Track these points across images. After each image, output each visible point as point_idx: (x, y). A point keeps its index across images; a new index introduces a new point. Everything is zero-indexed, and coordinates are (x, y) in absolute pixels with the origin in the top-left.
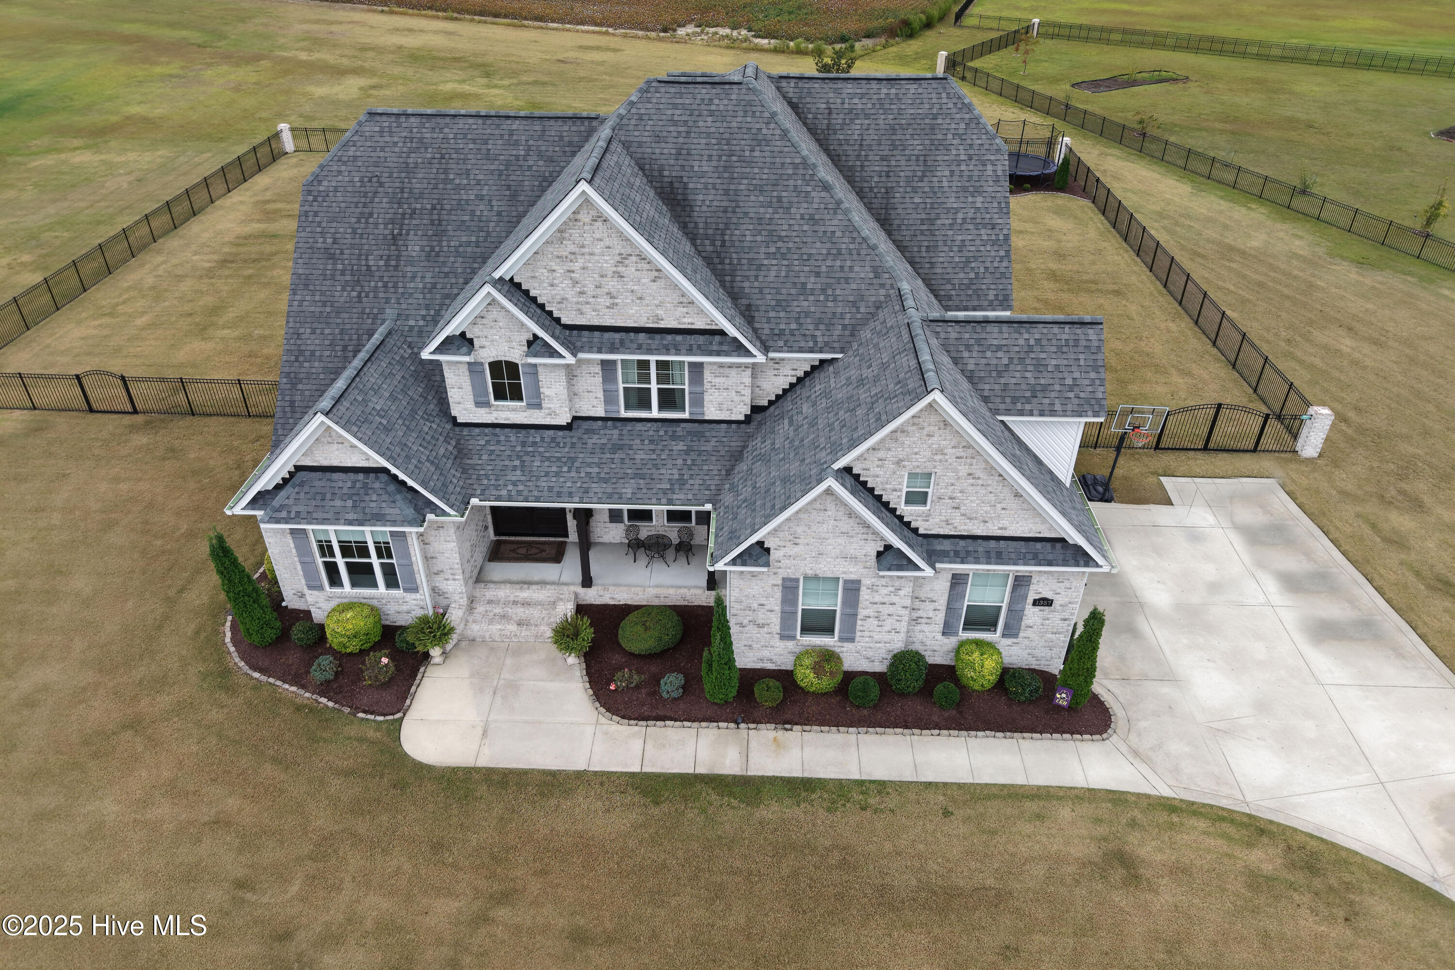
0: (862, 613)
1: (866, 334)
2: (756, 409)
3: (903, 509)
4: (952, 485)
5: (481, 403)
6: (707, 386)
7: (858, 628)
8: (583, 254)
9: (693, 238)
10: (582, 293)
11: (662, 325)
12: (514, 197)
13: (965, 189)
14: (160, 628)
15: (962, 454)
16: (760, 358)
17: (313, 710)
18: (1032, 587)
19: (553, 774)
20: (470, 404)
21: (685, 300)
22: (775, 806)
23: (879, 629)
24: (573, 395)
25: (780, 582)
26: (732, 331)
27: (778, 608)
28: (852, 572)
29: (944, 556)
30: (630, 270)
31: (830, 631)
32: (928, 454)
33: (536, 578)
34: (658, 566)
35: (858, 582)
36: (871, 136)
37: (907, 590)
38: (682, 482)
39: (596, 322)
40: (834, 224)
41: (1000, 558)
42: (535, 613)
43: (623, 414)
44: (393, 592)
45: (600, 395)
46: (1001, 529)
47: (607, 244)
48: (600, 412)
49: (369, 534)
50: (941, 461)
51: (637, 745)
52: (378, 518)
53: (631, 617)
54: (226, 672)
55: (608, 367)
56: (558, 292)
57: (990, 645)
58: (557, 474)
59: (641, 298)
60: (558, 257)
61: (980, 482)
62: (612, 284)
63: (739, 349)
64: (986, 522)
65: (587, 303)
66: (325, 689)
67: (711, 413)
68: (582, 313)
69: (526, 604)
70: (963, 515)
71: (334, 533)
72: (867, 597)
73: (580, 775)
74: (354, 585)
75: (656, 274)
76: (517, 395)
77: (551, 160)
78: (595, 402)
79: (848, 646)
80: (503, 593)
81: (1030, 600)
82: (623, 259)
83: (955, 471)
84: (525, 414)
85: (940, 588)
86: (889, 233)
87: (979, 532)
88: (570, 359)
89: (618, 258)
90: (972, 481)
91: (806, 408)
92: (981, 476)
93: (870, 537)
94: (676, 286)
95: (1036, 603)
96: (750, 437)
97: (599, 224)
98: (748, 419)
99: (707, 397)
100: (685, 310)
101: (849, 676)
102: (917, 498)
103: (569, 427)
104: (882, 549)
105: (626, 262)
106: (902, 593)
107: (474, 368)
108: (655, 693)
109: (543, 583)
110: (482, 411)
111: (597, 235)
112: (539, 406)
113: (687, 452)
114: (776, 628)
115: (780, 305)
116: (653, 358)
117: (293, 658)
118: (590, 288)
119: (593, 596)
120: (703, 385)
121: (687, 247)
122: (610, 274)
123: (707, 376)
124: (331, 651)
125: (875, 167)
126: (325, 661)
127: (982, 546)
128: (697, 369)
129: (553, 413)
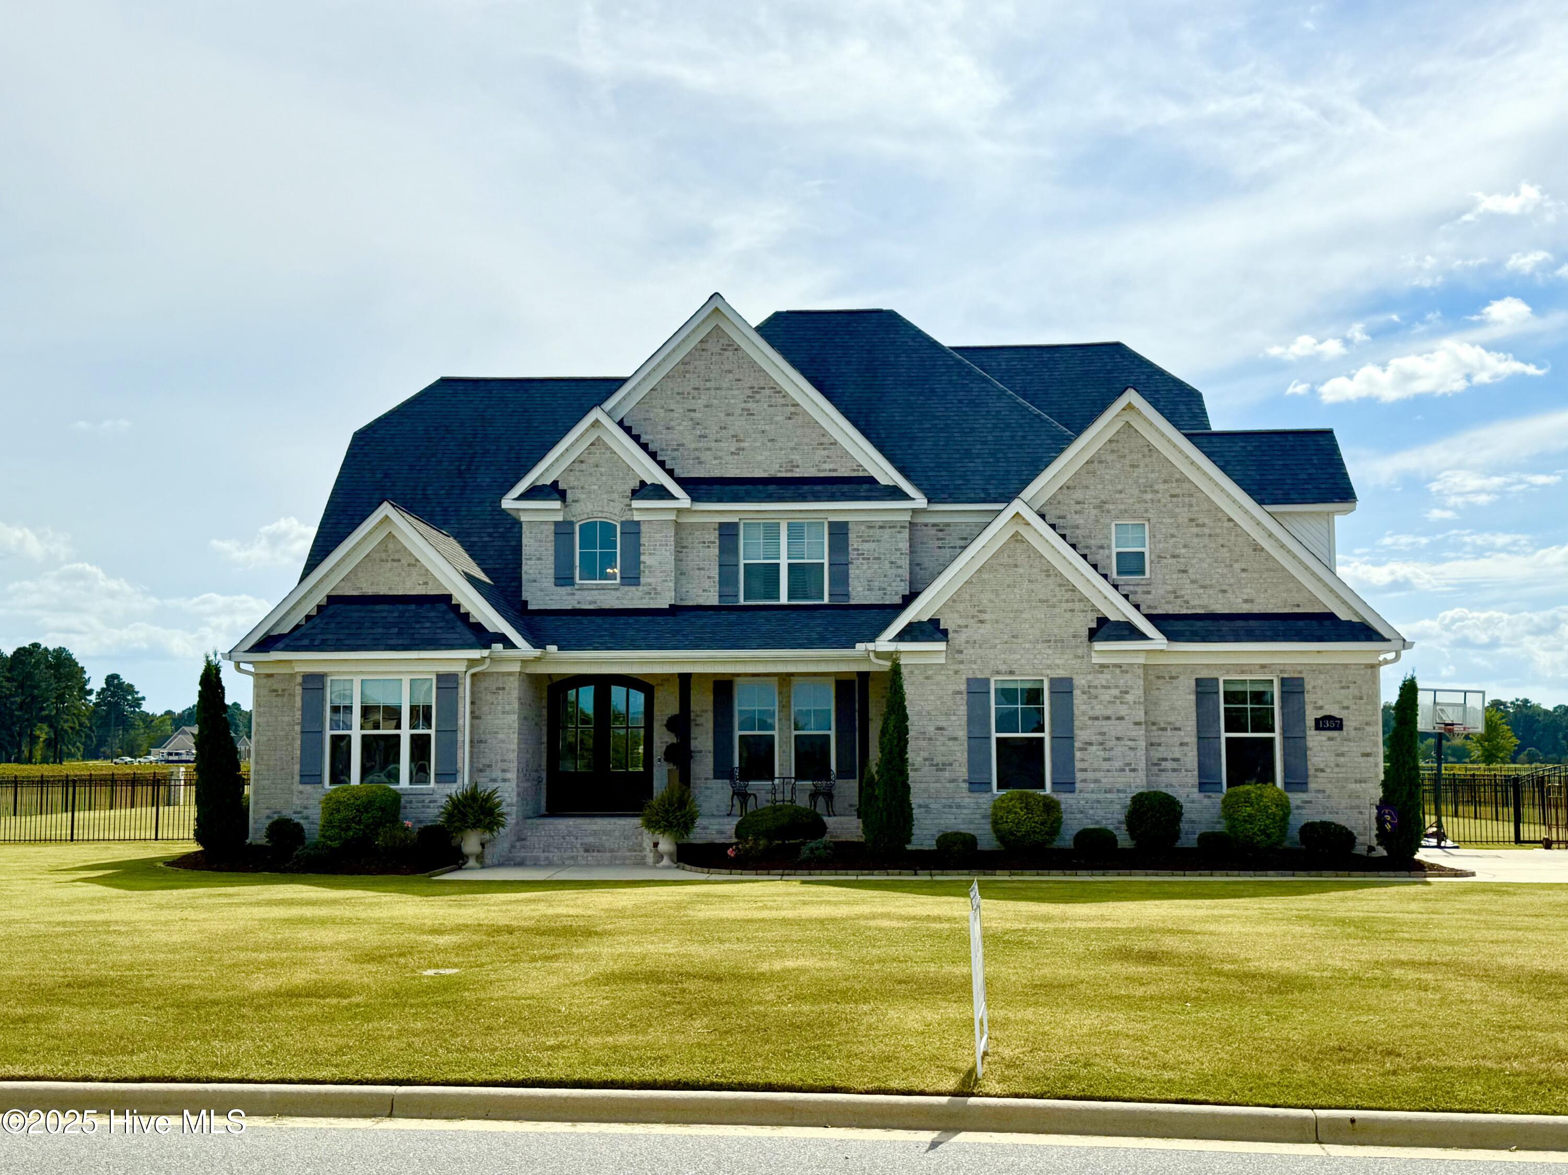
0: (1081, 736)
3: (1116, 578)
4: (1173, 536)
5: (562, 580)
6: (852, 555)
7: (1078, 765)
8: (708, 389)
10: (704, 436)
11: (797, 473)
15: (1178, 491)
16: (920, 502)
18: (1308, 697)
20: (548, 582)
21: (825, 440)
23: (1106, 765)
24: (680, 573)
25: (963, 687)
26: (884, 479)
27: (962, 734)
28: (1060, 665)
29: (1178, 638)
30: (762, 407)
31: (1038, 777)
32: (1136, 492)
35: (1069, 681)
38: (823, 639)
39: (717, 473)
41: (1252, 636)
43: (742, 602)
44: (419, 787)
45: (715, 573)
46: (1246, 601)
47: (737, 377)
48: (713, 599)
49: (407, 687)
50: (1152, 500)
55: (728, 529)
56: (674, 436)
58: (658, 638)
59: (772, 440)
60: (678, 394)
61: (1207, 531)
62: (739, 424)
63: (895, 493)
64: (1224, 591)
65: (709, 449)
67: (859, 594)
68: (700, 463)
70: (1193, 582)
72: (1083, 707)
75: (793, 409)
78: (707, 584)
79: (1066, 799)
81: (1310, 722)
82: (754, 394)
83: (1174, 516)
84: (618, 594)
85: (1183, 704)
87: (1220, 608)
88: (685, 510)
89: (749, 392)
90: (1195, 530)
92: (1206, 521)
93: (1077, 606)
94: (814, 427)
95: (1319, 723)
97: (729, 354)
98: (906, 601)
99: (853, 572)
100: (826, 453)
102: (1132, 562)
103: (670, 613)
104: (1094, 625)
105: (758, 396)
106: (1130, 698)
107: (561, 531)
110: (563, 591)
111: (727, 367)
113: (828, 624)
114: (962, 771)
116: (785, 512)
118: (713, 432)
120: (847, 553)
122: (739, 411)
123: (853, 540)
128: (840, 532)
129: (653, 592)
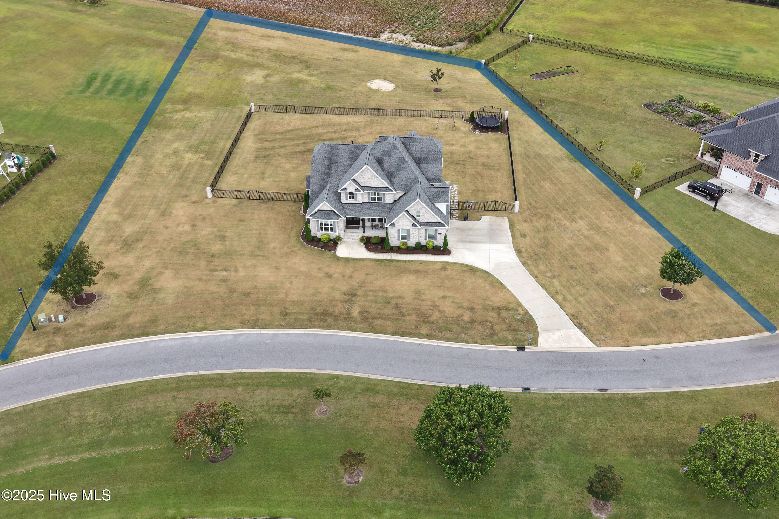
0: (411, 235)
1: (413, 188)
2: (395, 201)
3: (416, 217)
5: (347, 199)
6: (386, 197)
8: (366, 176)
12: (351, 160)
14: (289, 239)
15: (423, 209)
16: (395, 192)
17: (321, 251)
19: (361, 259)
21: (382, 182)
22: (395, 263)
24: (363, 198)
26: (390, 188)
28: (408, 228)
29: (423, 225)
30: (373, 178)
31: (406, 239)
32: (418, 209)
33: (355, 232)
34: (377, 230)
36: (417, 149)
37: (417, 231)
38: (381, 214)
40: (408, 169)
41: (431, 226)
42: (355, 238)
44: (332, 232)
46: (432, 221)
49: (329, 221)
50: (420, 210)
51: (374, 256)
52: (332, 219)
53: (372, 239)
54: (304, 245)
55: (369, 193)
56: (361, 181)
57: (433, 242)
58: (360, 212)
59: (375, 182)
61: (427, 213)
62: (370, 180)
63: (391, 191)
65: (366, 183)
66: (322, 248)
67: (387, 202)
69: (353, 236)
71: (323, 221)
73: (365, 259)
74: (325, 231)
75: (378, 178)
76: (353, 198)
77: (358, 153)
79: (409, 242)
80: (349, 234)
81: (437, 233)
82: (372, 176)
83: (423, 212)
85: (423, 231)
87: (428, 221)
88: (363, 192)
90: (425, 213)
91: (402, 201)
94: (381, 180)
95: (439, 234)
96: (393, 206)
97: (369, 171)
98: (393, 203)
101: (409, 246)
102: (418, 216)
103: (361, 204)
107: (346, 194)
108: (377, 249)
109: (357, 232)
110: (347, 201)
111: (369, 173)
112: (356, 200)
113: (382, 208)
115: (399, 183)
116: (377, 192)
117: (315, 243)
119: (366, 235)
121: (383, 172)
123: (386, 195)
124: (321, 242)
125: (418, 156)
126: (321, 244)
127: (429, 224)
128: (384, 194)
129: (359, 201)
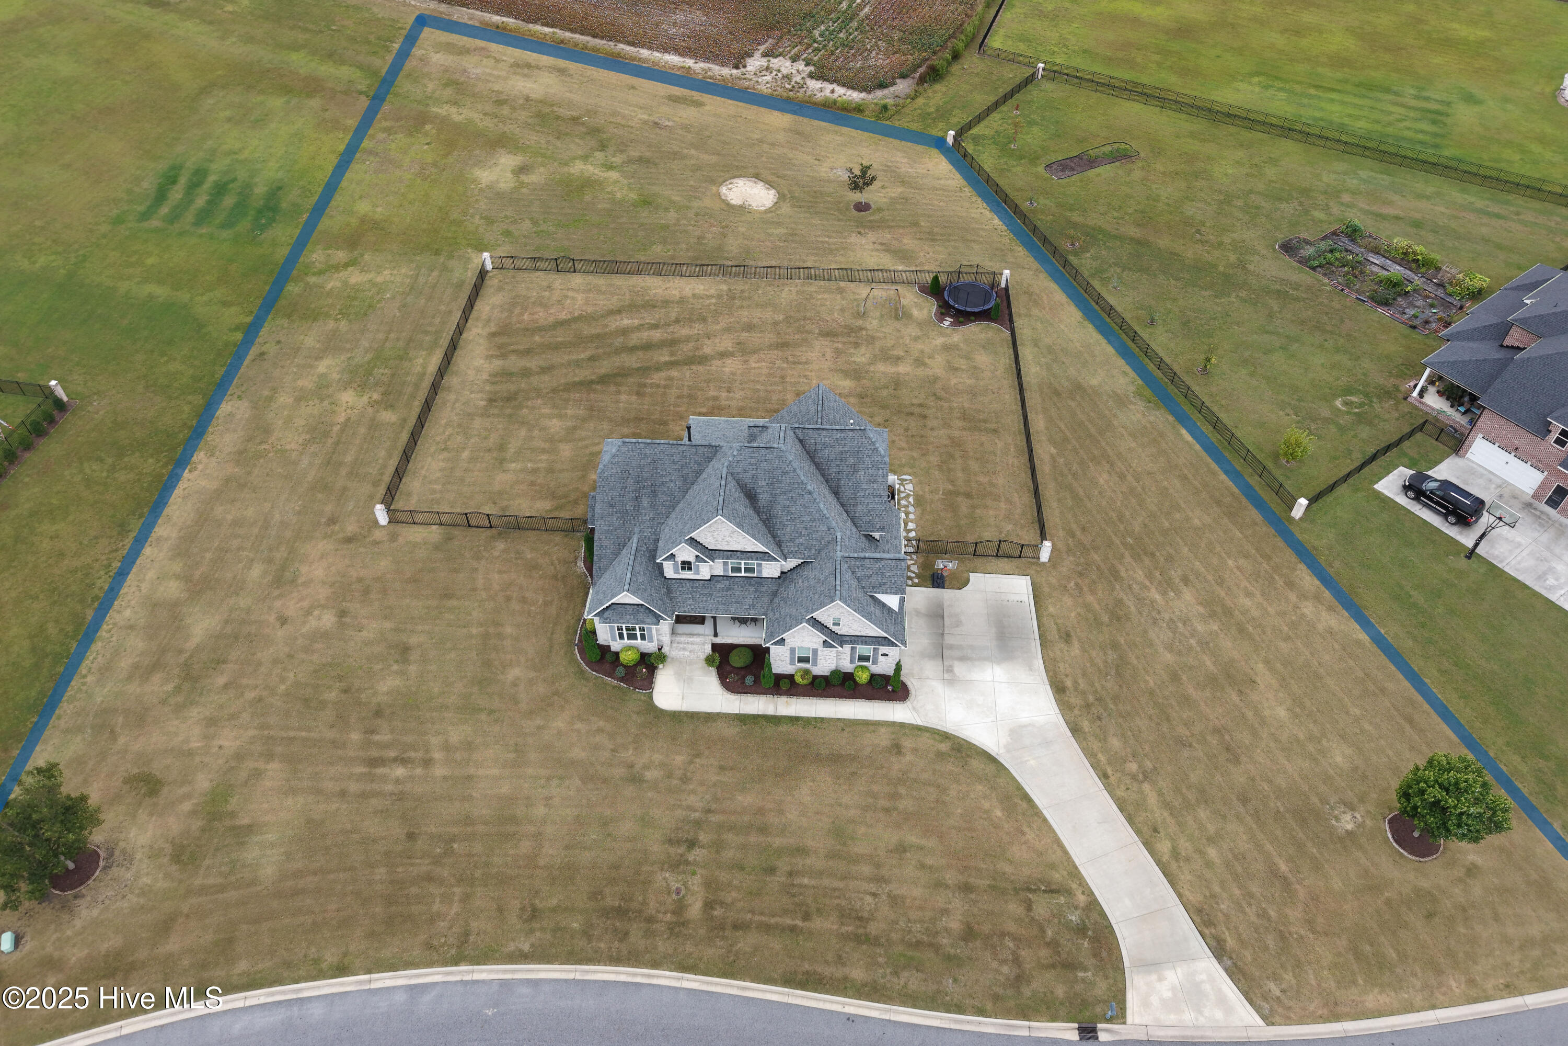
0: (819, 658)
1: (823, 554)
2: (782, 575)
3: (832, 627)
4: (847, 622)
5: (676, 573)
6: (763, 567)
7: (818, 662)
9: (758, 512)
10: (718, 542)
11: (745, 551)
12: (685, 480)
13: (870, 480)
14: (550, 651)
16: (783, 563)
17: (619, 688)
18: (879, 651)
19: (709, 714)
20: (673, 574)
22: (785, 726)
23: (826, 663)
24: (711, 570)
25: (789, 650)
26: (771, 553)
27: (788, 655)
28: (815, 646)
29: (845, 642)
30: (732, 536)
31: (808, 663)
33: (695, 632)
34: (743, 628)
35: (817, 650)
36: (833, 456)
37: (834, 654)
38: (753, 605)
39: (722, 549)
40: (813, 508)
41: (866, 643)
42: (697, 650)
43: (730, 575)
44: (644, 642)
45: (722, 569)
46: (865, 635)
47: (727, 528)
48: (722, 575)
49: (638, 626)
51: (737, 703)
52: (643, 622)
53: (735, 652)
54: (582, 672)
55: (725, 562)
56: (709, 541)
57: (868, 667)
58: (706, 601)
60: (709, 533)
61: (857, 621)
62: (726, 539)
64: (859, 633)
66: (622, 680)
67: (765, 575)
68: (716, 547)
69: (693, 642)
70: (852, 631)
71: (626, 625)
72: (820, 654)
73: (718, 714)
74: (629, 639)
76: (690, 571)
77: (700, 464)
78: (720, 572)
79: (815, 667)
80: (683, 639)
81: (880, 655)
84: (693, 576)
85: (846, 652)
86: (838, 499)
88: (711, 560)
93: (819, 638)
94: (748, 541)
95: (883, 655)
96: (780, 585)
98: (780, 577)
99: (763, 571)
100: (752, 546)
101: (815, 677)
102: (836, 625)
103: (710, 579)
104: (824, 641)
106: (832, 654)
107: (675, 563)
108: (743, 683)
109: (698, 635)
110: (677, 575)
112: (698, 574)
113: (755, 592)
114: (788, 661)
115: (791, 541)
116: (742, 561)
117: (607, 666)
118: (720, 539)
119: (718, 640)
120: (761, 568)
121: (756, 519)
122: (728, 536)
124: (622, 665)
125: (834, 469)
126: (621, 669)
127: (859, 639)
128: (759, 563)
129: (704, 576)
